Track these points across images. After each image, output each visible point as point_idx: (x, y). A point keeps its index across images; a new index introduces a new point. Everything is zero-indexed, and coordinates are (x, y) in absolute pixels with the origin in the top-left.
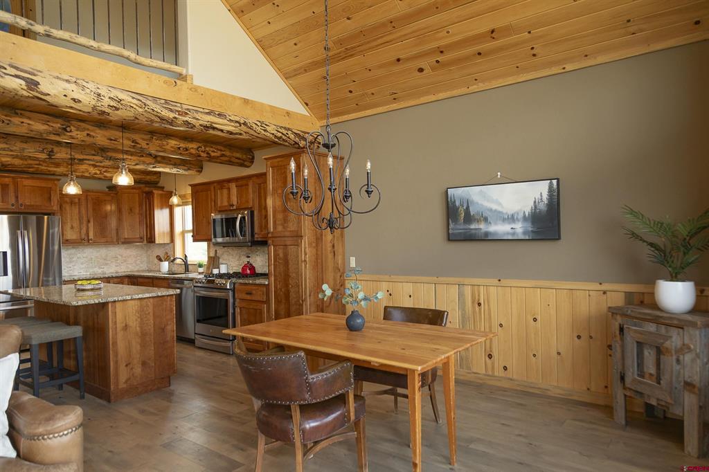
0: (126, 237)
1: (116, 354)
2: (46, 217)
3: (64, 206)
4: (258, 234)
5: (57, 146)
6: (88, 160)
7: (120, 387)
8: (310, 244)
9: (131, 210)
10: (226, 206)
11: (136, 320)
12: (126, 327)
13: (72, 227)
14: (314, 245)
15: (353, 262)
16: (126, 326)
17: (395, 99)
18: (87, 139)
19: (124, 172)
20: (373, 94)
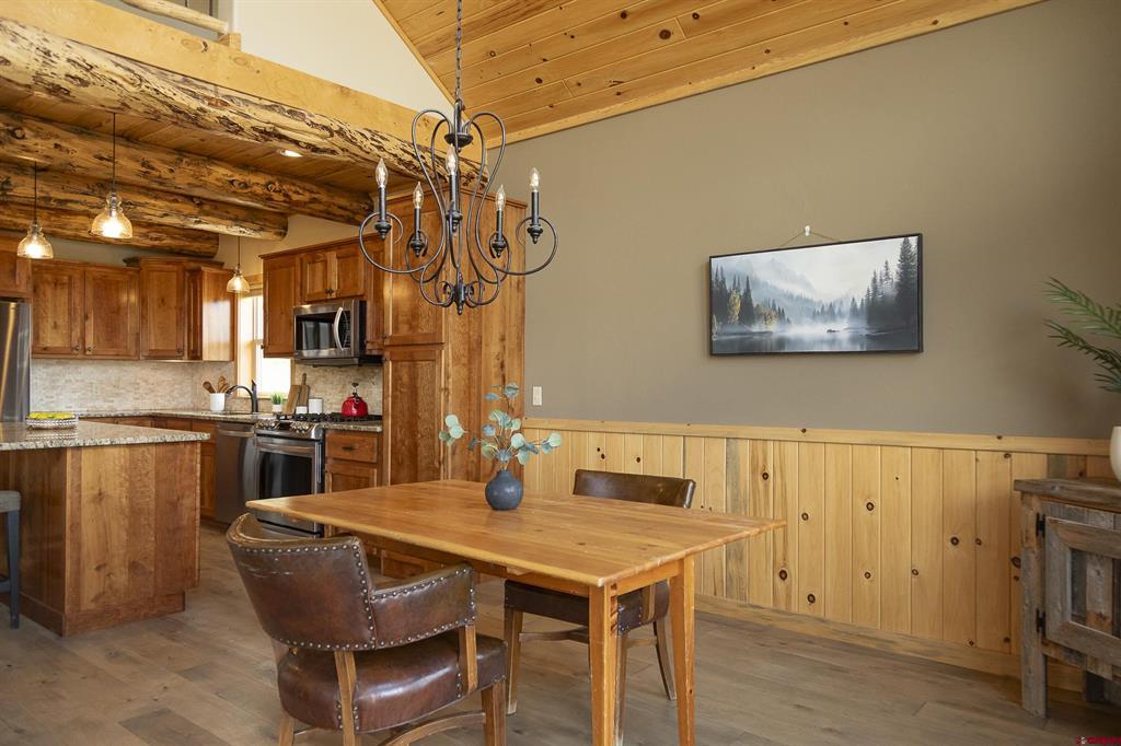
0: (154, 348)
1: (78, 546)
2: (13, 305)
3: (42, 287)
4: (372, 343)
5: (16, 173)
6: (77, 202)
7: (83, 608)
8: (456, 359)
9: (163, 301)
10: (318, 293)
11: (121, 485)
12: (100, 497)
13: (56, 326)
14: (464, 360)
15: (538, 399)
16: (100, 494)
17: (619, 94)
18: (55, 153)
19: (114, 213)
20: (579, 84)
